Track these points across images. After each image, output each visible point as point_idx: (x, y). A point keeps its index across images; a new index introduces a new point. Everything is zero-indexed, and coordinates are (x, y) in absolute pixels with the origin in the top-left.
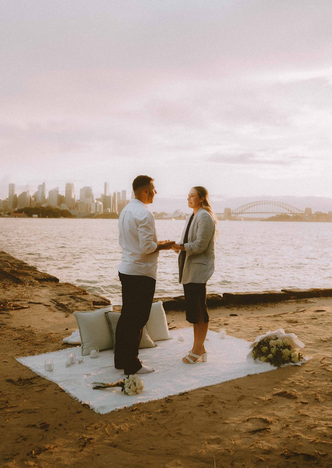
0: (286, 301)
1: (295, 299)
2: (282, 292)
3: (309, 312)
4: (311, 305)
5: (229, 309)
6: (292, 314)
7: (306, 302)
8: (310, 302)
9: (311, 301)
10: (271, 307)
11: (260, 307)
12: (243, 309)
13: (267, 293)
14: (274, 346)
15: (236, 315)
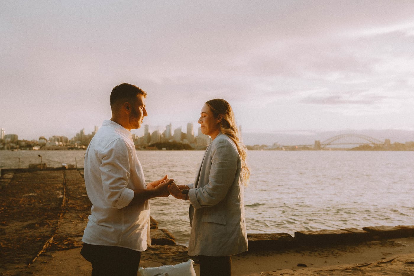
0: (368, 243)
1: (378, 240)
2: (364, 231)
3: (398, 263)
4: (399, 248)
5: (299, 253)
6: (377, 266)
7: (393, 245)
8: (397, 244)
9: (399, 243)
10: (350, 251)
11: (336, 251)
12: (316, 253)
13: (346, 232)
15: (305, 266)
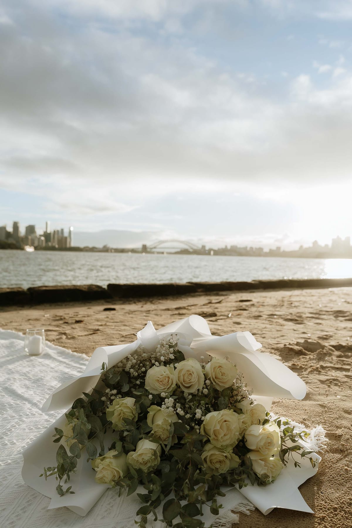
0: (192, 295)
6: (204, 305)
8: (223, 294)
10: (172, 300)
14: (163, 395)
15: (114, 310)
